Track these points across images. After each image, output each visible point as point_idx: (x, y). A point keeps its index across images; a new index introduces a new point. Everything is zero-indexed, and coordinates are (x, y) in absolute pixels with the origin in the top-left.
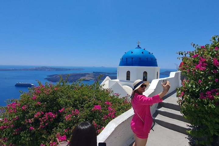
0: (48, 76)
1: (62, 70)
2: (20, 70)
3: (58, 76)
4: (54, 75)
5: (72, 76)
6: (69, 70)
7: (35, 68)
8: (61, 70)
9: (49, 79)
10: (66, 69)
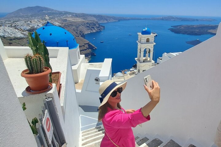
0: (172, 27)
1: (189, 21)
2: (149, 19)
3: (182, 28)
4: (178, 26)
5: (198, 28)
6: (197, 20)
7: (161, 18)
8: (187, 21)
9: (172, 30)
10: (193, 20)
